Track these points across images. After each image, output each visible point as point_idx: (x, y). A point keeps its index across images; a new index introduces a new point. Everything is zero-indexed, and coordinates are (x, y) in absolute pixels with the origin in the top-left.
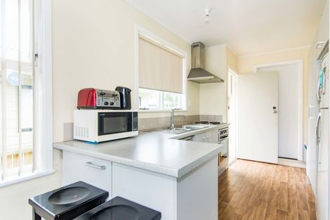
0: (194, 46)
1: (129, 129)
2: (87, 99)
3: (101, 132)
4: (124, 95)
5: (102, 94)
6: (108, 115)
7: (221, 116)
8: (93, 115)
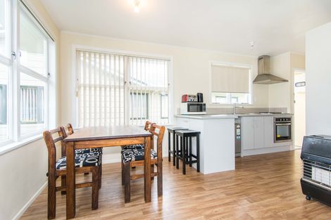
0: (260, 59)
1: (201, 111)
2: (185, 98)
3: (189, 111)
4: (200, 97)
5: (190, 96)
6: (191, 104)
7: (286, 108)
8: (186, 105)
